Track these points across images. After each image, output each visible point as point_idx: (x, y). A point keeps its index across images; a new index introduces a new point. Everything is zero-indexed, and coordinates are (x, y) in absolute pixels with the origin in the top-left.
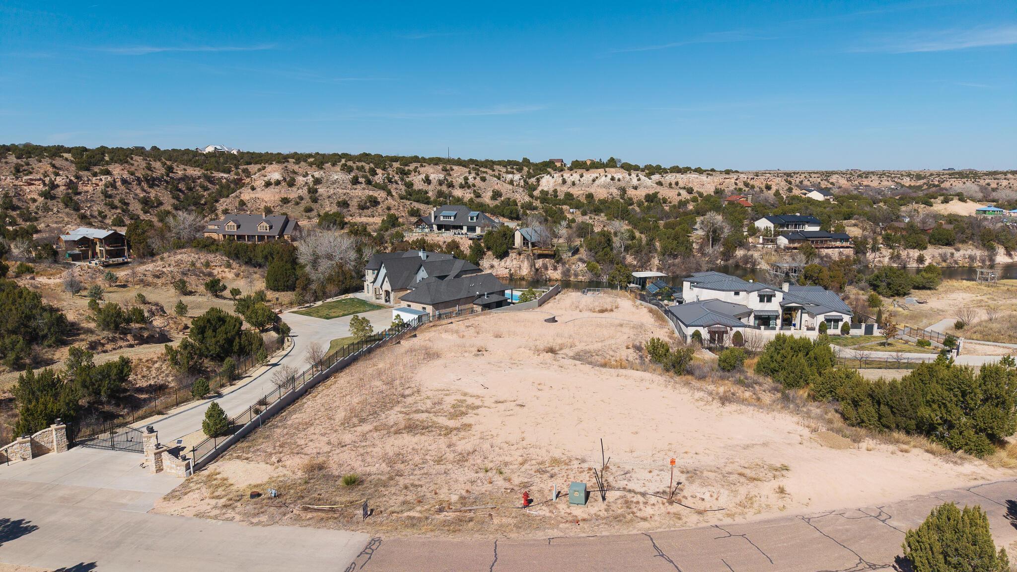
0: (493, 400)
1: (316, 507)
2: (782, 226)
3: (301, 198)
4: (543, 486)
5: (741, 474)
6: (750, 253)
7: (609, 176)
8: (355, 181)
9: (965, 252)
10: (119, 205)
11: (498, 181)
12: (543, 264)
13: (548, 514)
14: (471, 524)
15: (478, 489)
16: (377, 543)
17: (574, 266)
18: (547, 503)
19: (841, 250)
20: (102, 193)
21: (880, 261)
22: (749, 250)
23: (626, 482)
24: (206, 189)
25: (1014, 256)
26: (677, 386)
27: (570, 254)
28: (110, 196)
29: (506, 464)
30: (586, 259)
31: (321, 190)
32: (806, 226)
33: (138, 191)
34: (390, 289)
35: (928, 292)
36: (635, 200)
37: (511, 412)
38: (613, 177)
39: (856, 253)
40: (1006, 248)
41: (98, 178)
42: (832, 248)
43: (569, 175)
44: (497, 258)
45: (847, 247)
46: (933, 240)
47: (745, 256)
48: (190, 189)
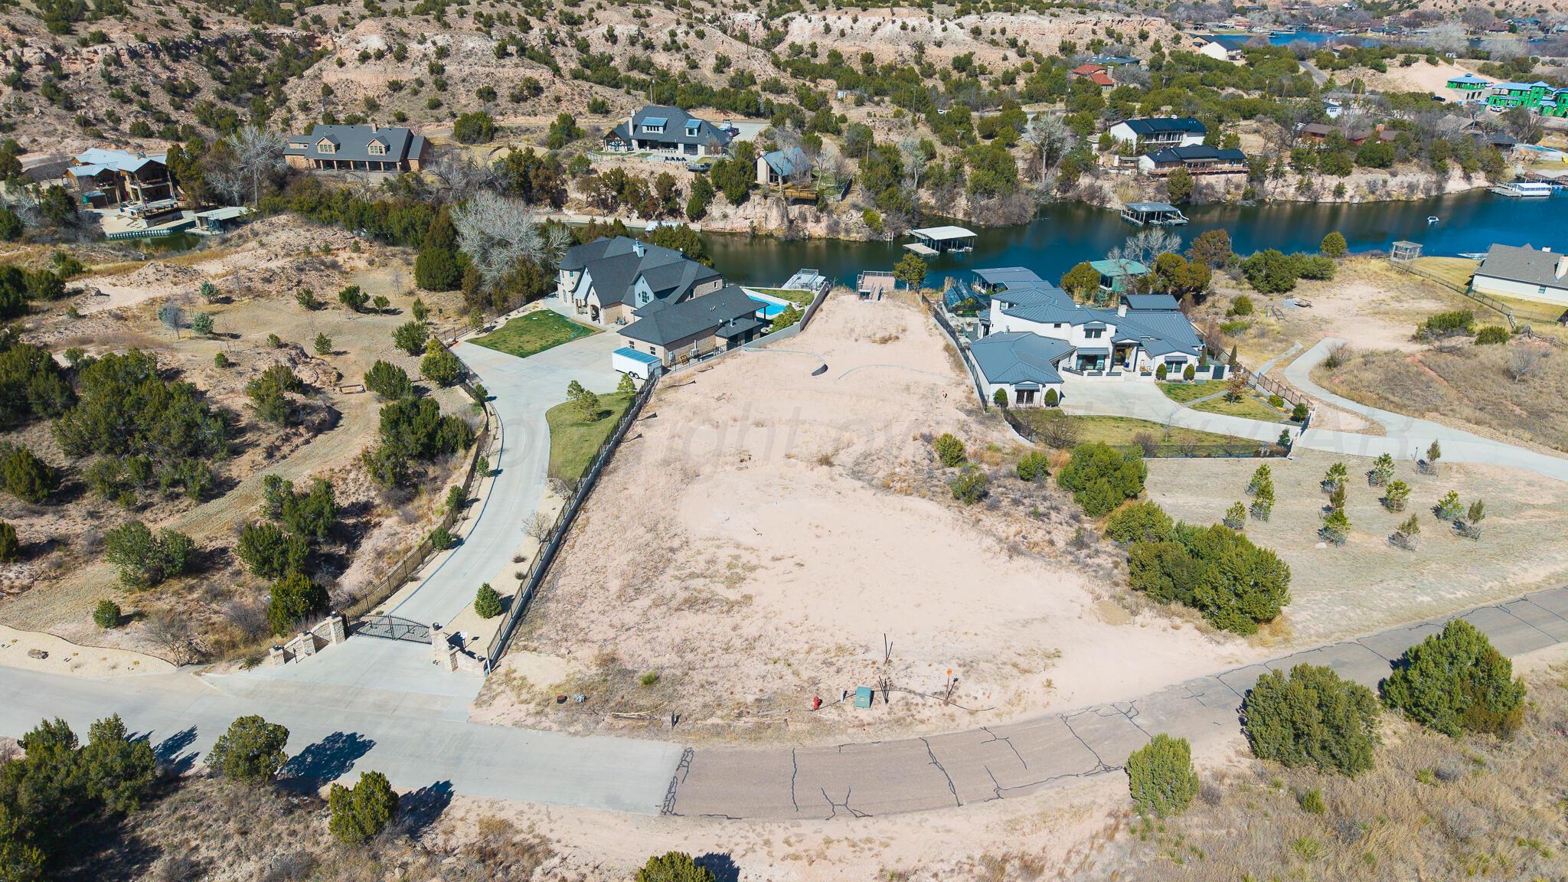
0: (770, 555)
1: (625, 715)
2: (1149, 136)
3: (421, 83)
4: (833, 684)
5: (1015, 665)
6: (1099, 183)
7: (899, 23)
8: (502, 53)
9: (1405, 179)
10: (133, 95)
11: (724, 37)
12: (800, 213)
13: (837, 718)
14: (769, 731)
15: (770, 685)
16: (690, 755)
17: (844, 217)
18: (835, 704)
19: (1230, 175)
20: (103, 76)
21: (1282, 192)
22: (1097, 178)
23: (907, 680)
24: (261, 58)
25: (1474, 179)
26: (966, 527)
27: (839, 197)
28: (116, 81)
29: (793, 653)
30: (862, 205)
31: (451, 68)
32: (1185, 136)
33: (158, 69)
34: (598, 305)
35: (1319, 283)
36: (938, 68)
37: (790, 576)
38: (904, 23)
39: (1251, 180)
40: (1464, 168)
41: (91, 49)
42: (1217, 173)
43: (835, 17)
44: (732, 202)
45: (1239, 172)
46: (1361, 160)
47: (1091, 186)
48: (236, 59)
